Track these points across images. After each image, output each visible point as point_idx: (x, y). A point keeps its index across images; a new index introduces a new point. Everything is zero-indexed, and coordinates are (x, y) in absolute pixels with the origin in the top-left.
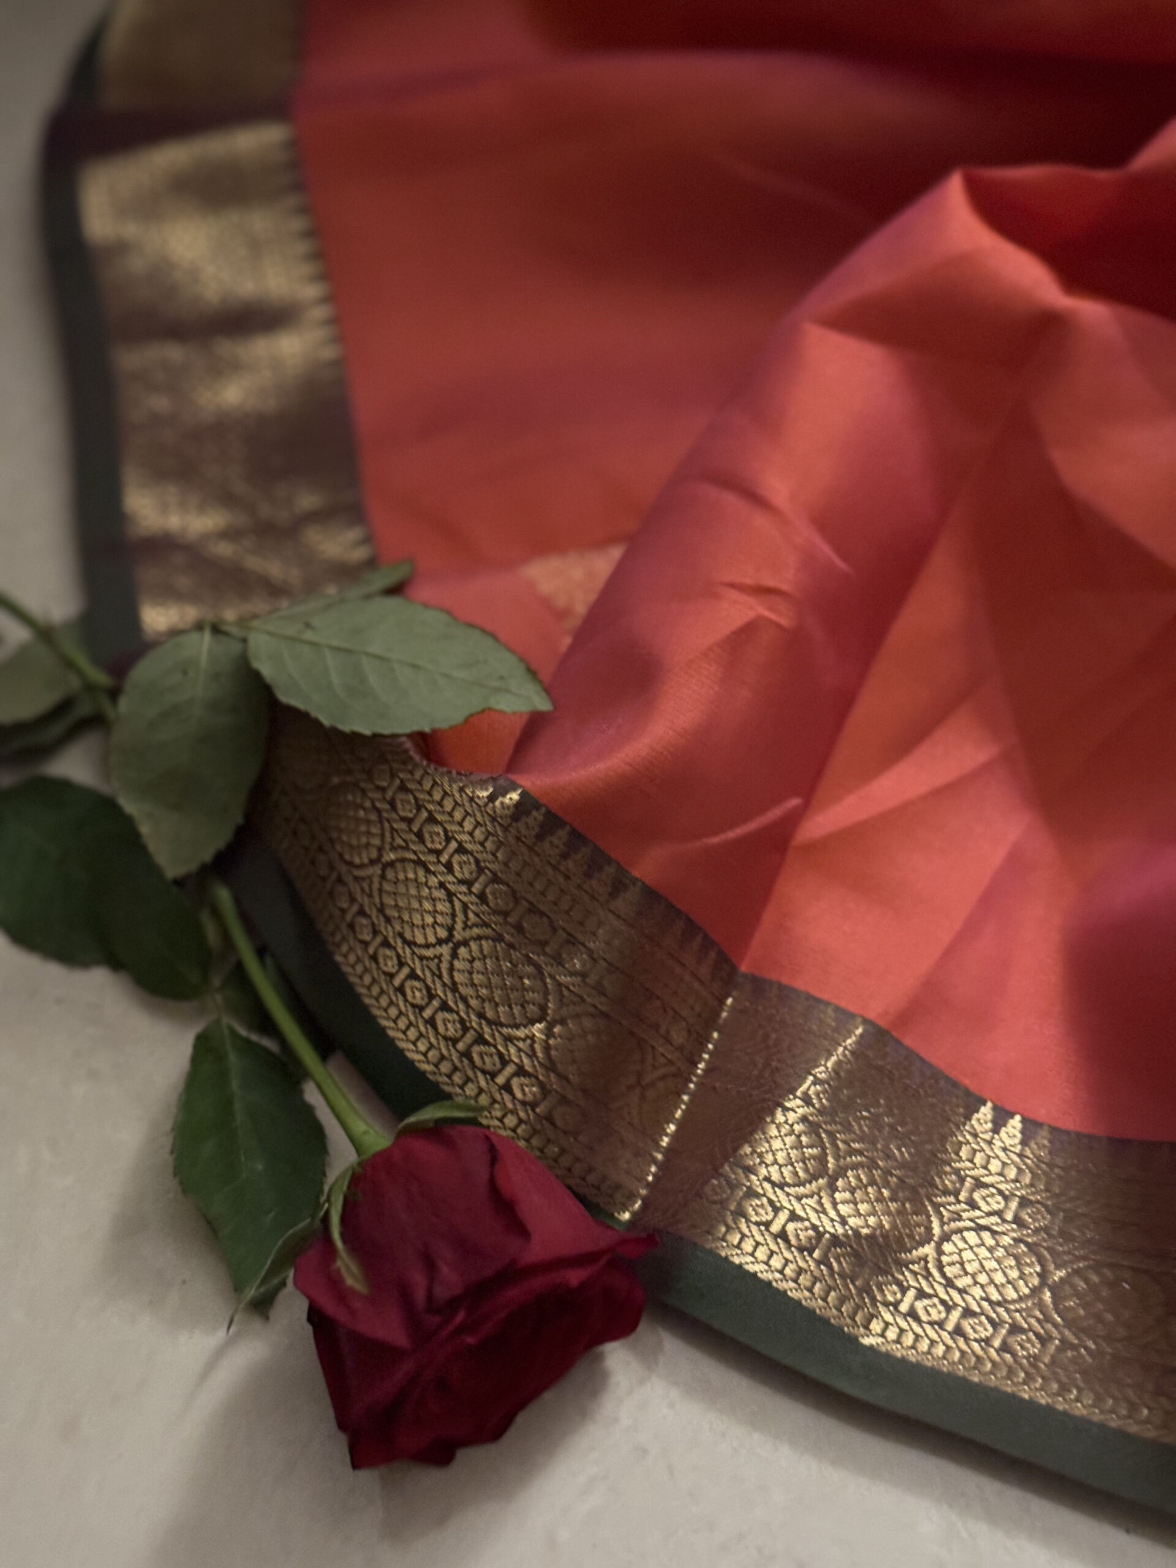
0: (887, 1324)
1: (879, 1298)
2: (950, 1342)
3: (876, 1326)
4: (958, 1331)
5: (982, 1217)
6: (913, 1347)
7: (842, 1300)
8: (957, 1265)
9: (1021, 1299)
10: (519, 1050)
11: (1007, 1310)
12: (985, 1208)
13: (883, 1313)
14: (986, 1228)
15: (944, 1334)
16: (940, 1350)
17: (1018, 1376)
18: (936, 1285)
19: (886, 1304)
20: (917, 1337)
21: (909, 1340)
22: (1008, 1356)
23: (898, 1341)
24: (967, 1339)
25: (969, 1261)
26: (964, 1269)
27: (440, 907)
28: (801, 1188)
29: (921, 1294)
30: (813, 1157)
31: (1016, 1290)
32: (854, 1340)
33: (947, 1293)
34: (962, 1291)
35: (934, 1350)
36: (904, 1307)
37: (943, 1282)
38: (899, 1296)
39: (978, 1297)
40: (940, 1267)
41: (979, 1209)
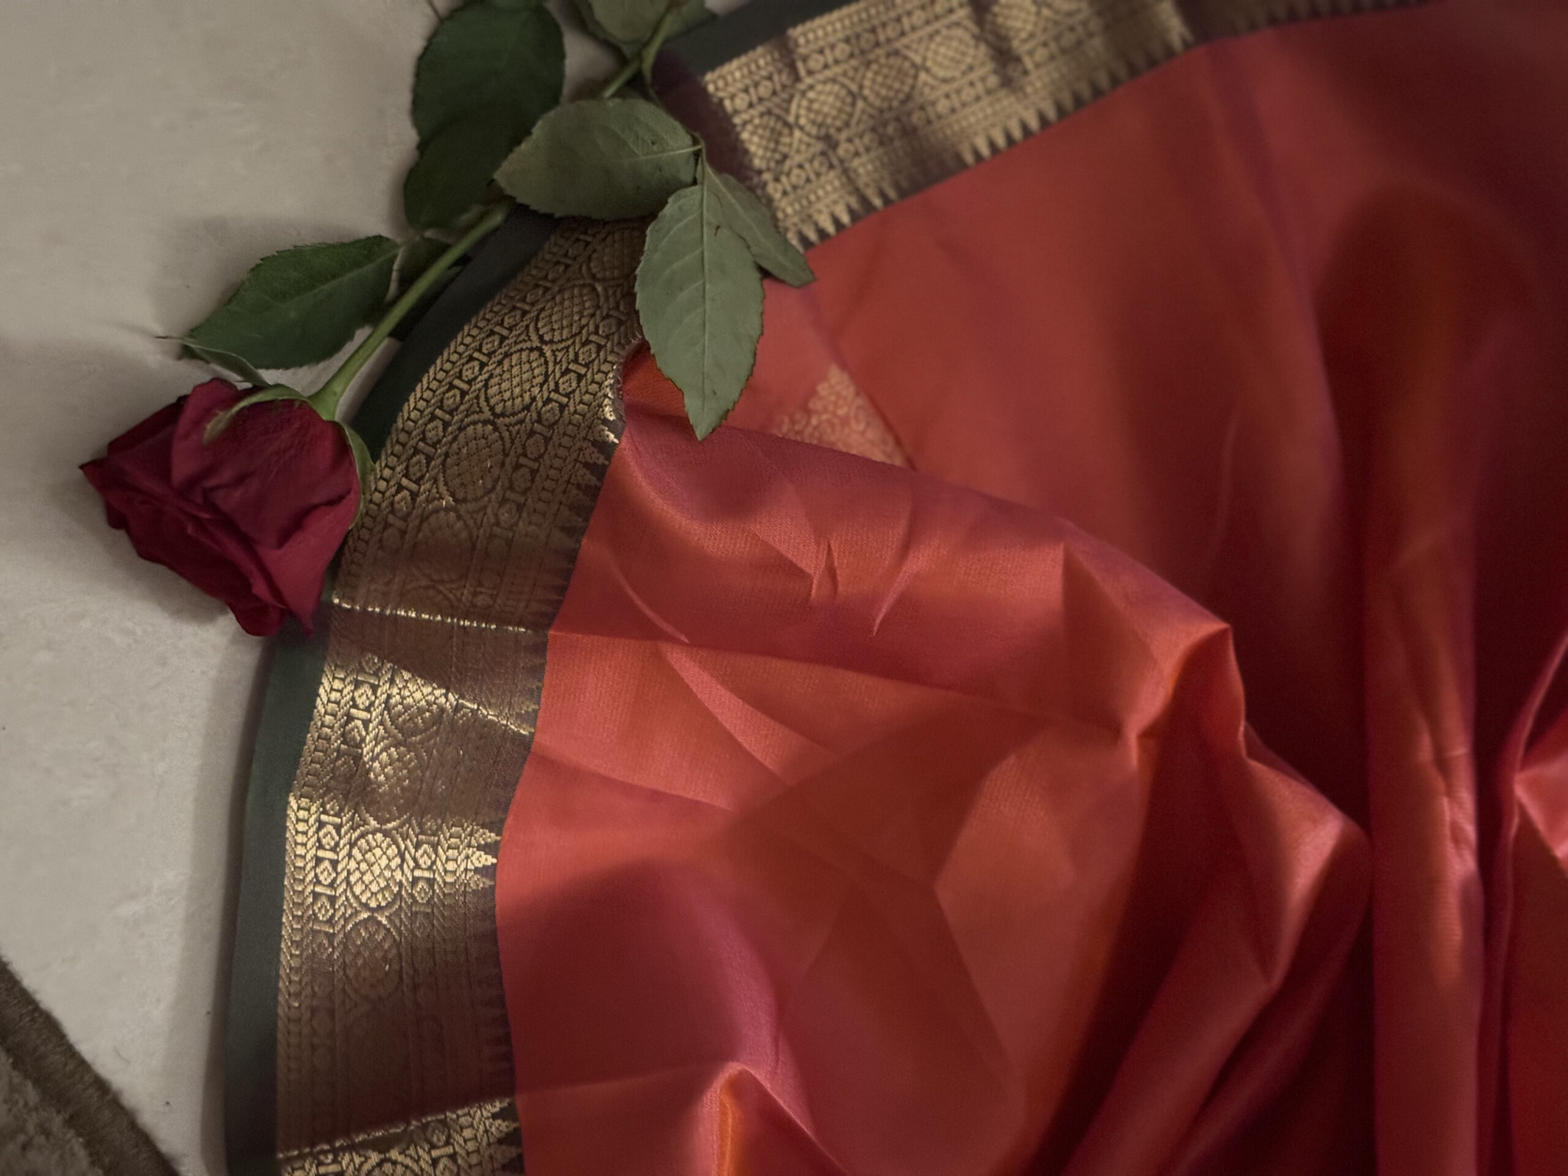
0: (308, 810)
1: (326, 799)
2: (308, 857)
3: (304, 802)
4: (319, 860)
5: (411, 855)
6: (297, 832)
7: (316, 774)
8: (368, 848)
9: (357, 898)
10: (429, 491)
11: (345, 891)
12: (418, 855)
13: (315, 805)
14: (403, 860)
15: (313, 851)
16: (300, 851)
17: (297, 911)
18: (348, 836)
19: (323, 805)
20: (305, 833)
21: (301, 827)
22: (310, 900)
23: (298, 820)
24: (314, 868)
25: (374, 855)
26: (366, 852)
27: (518, 401)
28: (390, 723)
29: (338, 828)
30: (416, 724)
31: (363, 892)
32: (288, 788)
33: (345, 845)
34: (350, 855)
35: (299, 847)
36: (324, 818)
37: (353, 841)
38: (332, 812)
39: (348, 867)
40: (363, 836)
41: (416, 851)
